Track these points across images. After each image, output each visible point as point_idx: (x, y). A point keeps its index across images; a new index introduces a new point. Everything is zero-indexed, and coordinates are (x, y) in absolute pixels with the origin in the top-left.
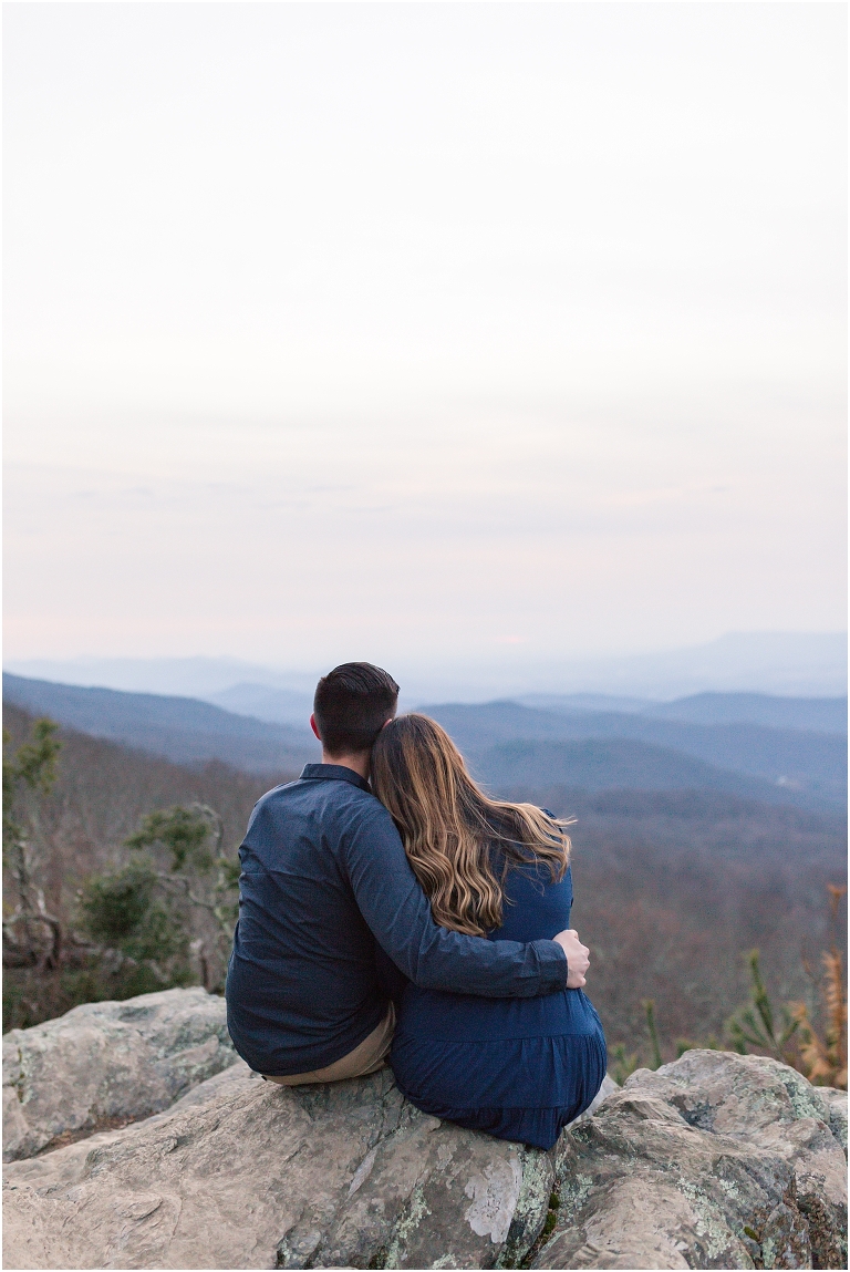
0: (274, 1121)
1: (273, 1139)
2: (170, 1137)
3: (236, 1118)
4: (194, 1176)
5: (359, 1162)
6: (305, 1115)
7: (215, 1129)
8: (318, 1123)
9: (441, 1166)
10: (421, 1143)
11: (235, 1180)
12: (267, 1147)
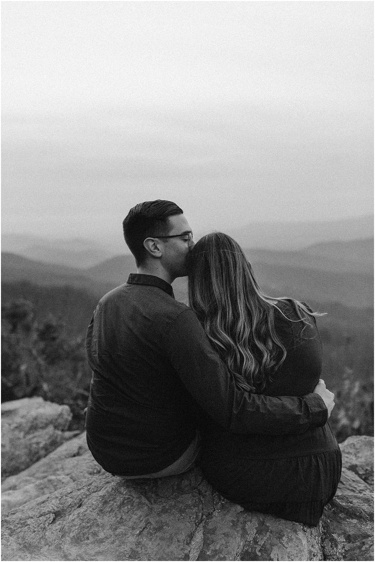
0: (123, 504)
1: (124, 517)
2: (49, 512)
3: (94, 499)
4: (71, 543)
5: (191, 536)
6: (144, 500)
7: (79, 506)
8: (155, 506)
9: (250, 538)
10: (233, 521)
11: (102, 548)
12: (121, 522)
